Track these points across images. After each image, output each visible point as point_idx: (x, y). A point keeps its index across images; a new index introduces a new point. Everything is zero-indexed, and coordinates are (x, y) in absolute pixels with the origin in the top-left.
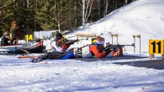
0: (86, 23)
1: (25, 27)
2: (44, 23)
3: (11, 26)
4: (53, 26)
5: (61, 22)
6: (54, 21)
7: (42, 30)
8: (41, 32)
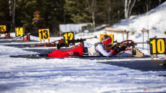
0: (129, 16)
1: (52, 19)
2: (76, 14)
3: (33, 17)
4: (85, 18)
5: (96, 13)
6: (87, 13)
7: (72, 22)
8: (68, 25)
